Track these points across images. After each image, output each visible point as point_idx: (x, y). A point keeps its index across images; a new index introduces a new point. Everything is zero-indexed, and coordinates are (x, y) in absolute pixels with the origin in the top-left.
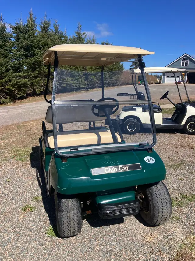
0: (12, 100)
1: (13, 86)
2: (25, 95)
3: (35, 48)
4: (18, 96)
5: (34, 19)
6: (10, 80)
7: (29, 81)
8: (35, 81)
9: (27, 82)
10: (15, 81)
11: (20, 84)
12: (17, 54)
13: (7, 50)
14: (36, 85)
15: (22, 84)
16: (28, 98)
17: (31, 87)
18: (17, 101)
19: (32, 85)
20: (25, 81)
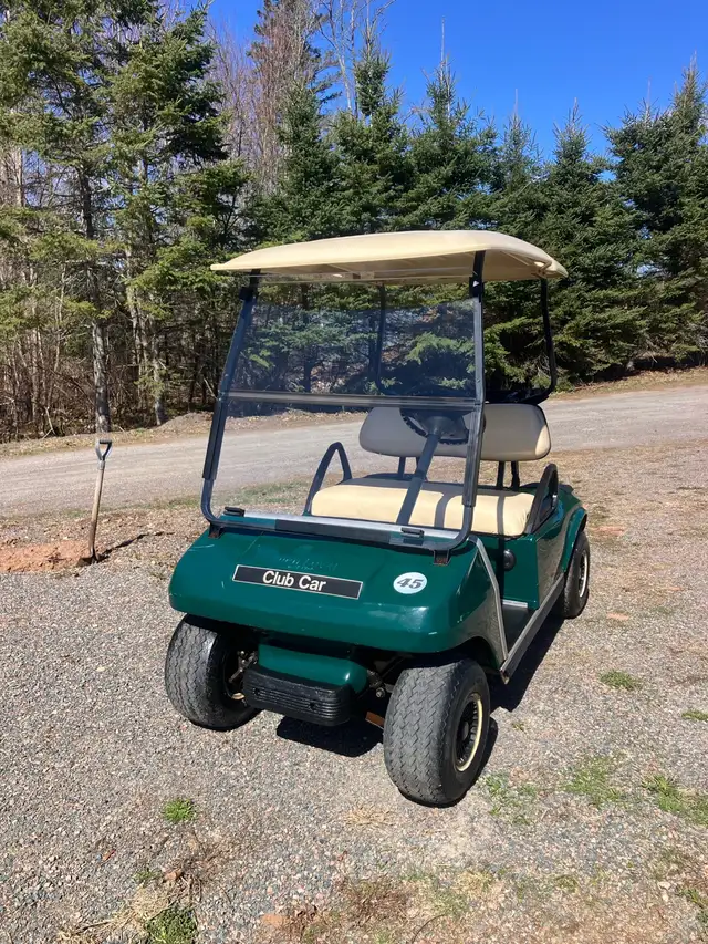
0: (573, 381)
1: (577, 334)
2: (630, 365)
3: (689, 194)
4: (599, 368)
5: (698, 89)
6: (572, 315)
7: (643, 316)
8: (669, 314)
9: (634, 319)
10: (587, 316)
11: (606, 328)
12: (608, 226)
13: (577, 215)
14: (673, 331)
15: (614, 327)
16: (638, 374)
17: (653, 337)
18: (594, 386)
19: (654, 329)
20: (630, 314)
